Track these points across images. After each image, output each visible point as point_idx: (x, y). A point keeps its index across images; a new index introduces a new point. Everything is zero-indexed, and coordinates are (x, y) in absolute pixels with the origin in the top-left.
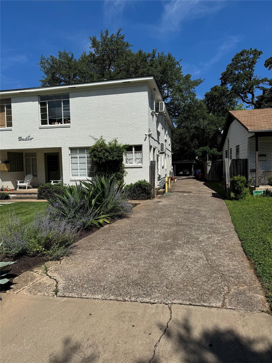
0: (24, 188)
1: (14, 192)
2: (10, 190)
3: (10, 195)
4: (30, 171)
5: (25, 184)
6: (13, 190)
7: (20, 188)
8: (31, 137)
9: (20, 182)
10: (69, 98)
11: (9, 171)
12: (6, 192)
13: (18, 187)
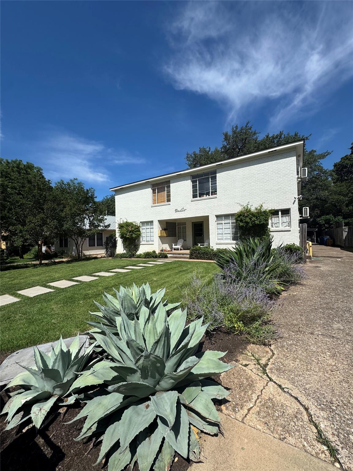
0: (178, 249)
1: (171, 252)
2: (168, 251)
3: (168, 255)
4: (181, 237)
5: (179, 247)
6: (170, 251)
7: (175, 249)
8: (185, 209)
9: (175, 245)
10: (216, 174)
11: (167, 237)
12: (165, 252)
13: (173, 249)
